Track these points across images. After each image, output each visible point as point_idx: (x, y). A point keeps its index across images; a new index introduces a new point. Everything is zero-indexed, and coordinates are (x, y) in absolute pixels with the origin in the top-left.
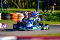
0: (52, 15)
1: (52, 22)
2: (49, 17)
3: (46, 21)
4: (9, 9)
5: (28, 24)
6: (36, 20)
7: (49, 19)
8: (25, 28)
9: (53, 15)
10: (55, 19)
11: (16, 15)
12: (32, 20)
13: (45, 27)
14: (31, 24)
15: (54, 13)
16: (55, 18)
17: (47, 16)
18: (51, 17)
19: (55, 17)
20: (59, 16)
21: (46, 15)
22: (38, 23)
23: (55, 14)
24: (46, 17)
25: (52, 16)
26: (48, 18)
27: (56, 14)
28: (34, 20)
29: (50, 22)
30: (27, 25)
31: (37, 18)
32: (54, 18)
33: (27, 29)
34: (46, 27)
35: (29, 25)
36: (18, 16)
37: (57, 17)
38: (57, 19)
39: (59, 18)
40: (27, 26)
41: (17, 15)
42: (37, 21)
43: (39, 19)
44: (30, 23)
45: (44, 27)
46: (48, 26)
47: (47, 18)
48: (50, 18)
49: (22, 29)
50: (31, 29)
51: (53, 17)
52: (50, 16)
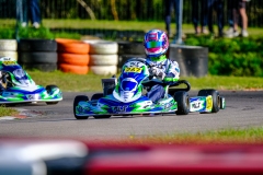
0: (238, 48)
1: (241, 78)
2: (227, 56)
3: (212, 73)
4: (49, 23)
7: (227, 64)
9: (244, 49)
10: (252, 65)
11: (81, 46)
15: (250, 39)
16: (253, 62)
17: (216, 52)
18: (234, 58)
19: (252, 56)
21: (211, 49)
23: (253, 43)
24: (213, 56)
25: (237, 52)
26: (221, 61)
27: (259, 44)
29: (232, 78)
32: (249, 62)
36: (90, 53)
37: (262, 56)
41: (87, 50)
43: (169, 67)
47: (217, 63)
48: (233, 63)
51: (244, 56)
52: (231, 50)
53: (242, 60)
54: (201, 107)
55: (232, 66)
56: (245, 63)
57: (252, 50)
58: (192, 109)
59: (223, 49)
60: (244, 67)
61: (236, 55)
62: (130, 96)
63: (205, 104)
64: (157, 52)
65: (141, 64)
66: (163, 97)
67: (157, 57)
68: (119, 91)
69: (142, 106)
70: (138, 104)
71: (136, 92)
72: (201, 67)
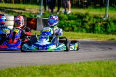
0: (67, 18)
2: (62, 21)
5: (40, 39)
6: (55, 32)
7: (62, 25)
8: (35, 47)
9: (70, 19)
10: (73, 26)
12: (48, 33)
13: (72, 46)
14: (47, 39)
15: (72, 14)
16: (73, 24)
18: (65, 22)
20: (80, 20)
22: (58, 38)
23: (74, 16)
25: (67, 20)
26: (59, 24)
27: (76, 16)
28: (52, 32)
30: (38, 41)
31: (56, 28)
32: (71, 24)
33: (38, 49)
34: (74, 46)
35: (42, 41)
37: (77, 22)
38: (77, 26)
39: (80, 23)
40: (39, 44)
42: (57, 34)
43: (59, 31)
44: (43, 38)
45: (69, 46)
46: (76, 44)
48: (64, 24)
49: (28, 49)
50: (46, 49)
51: (69, 21)
52: (63, 19)
53: (68, 24)
55: (64, 26)
56: (70, 25)
57: (73, 19)
58: (71, 49)
60: (69, 27)
61: (66, 21)
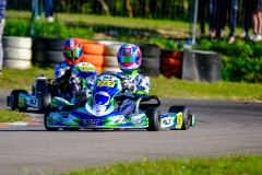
2: (240, 59)
7: (239, 68)
9: (257, 53)
13: (167, 119)
18: (247, 61)
24: (226, 58)
26: (234, 64)
28: (120, 88)
34: (173, 118)
45: (159, 119)
47: (229, 66)
48: (245, 66)
49: (58, 123)
51: (257, 60)
53: (254, 65)
54: (172, 123)
55: (243, 70)
56: (257, 68)
58: (163, 126)
59: (236, 52)
60: (256, 71)
62: (102, 110)
63: (175, 121)
64: (130, 68)
65: (114, 78)
66: (134, 112)
67: (130, 72)
68: (92, 104)
69: (113, 121)
70: (110, 118)
71: (108, 107)
72: (214, 73)
